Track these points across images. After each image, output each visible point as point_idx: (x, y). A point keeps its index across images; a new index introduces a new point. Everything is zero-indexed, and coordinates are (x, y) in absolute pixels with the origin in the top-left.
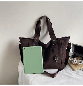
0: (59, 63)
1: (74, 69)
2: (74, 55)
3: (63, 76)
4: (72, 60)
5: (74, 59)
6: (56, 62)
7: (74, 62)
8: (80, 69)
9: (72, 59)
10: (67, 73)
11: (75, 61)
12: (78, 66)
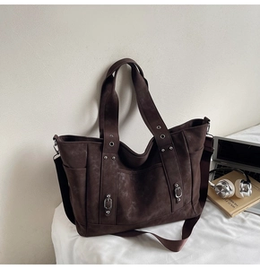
0: (185, 204)
1: (231, 213)
2: (219, 166)
3: (203, 242)
4: (220, 187)
5: (224, 183)
6: (177, 202)
7: (226, 191)
8: (245, 209)
9: (220, 184)
10: (213, 228)
11: (228, 189)
12: (237, 202)
